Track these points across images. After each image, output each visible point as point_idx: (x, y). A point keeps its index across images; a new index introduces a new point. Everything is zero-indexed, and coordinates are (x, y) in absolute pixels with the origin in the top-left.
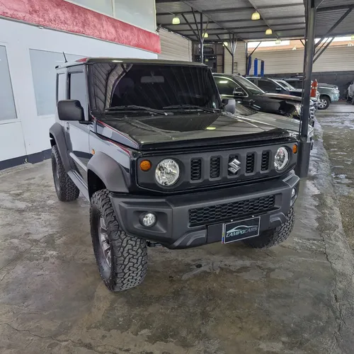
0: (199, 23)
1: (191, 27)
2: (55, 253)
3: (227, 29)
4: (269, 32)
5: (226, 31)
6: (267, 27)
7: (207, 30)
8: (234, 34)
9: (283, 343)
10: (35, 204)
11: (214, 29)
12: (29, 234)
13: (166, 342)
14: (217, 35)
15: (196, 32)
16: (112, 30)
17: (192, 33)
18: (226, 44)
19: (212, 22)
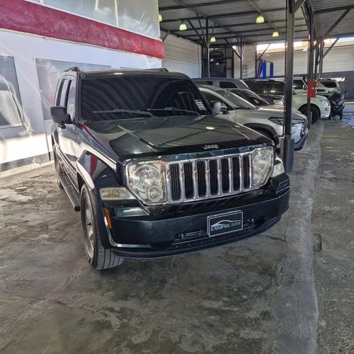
0: (204, 28)
1: (197, 32)
2: (46, 236)
3: (235, 33)
4: (276, 34)
5: (233, 35)
6: (273, 29)
7: (213, 35)
8: (241, 37)
9: (224, 302)
10: (36, 198)
11: (222, 33)
12: (27, 221)
13: (126, 300)
14: (225, 38)
15: (202, 37)
16: (116, 39)
17: (198, 38)
18: (234, 47)
19: (219, 27)
